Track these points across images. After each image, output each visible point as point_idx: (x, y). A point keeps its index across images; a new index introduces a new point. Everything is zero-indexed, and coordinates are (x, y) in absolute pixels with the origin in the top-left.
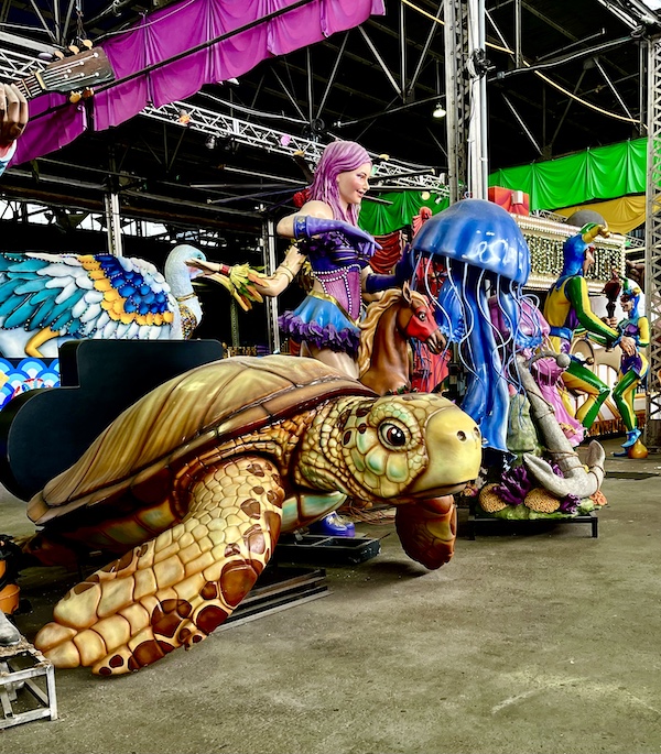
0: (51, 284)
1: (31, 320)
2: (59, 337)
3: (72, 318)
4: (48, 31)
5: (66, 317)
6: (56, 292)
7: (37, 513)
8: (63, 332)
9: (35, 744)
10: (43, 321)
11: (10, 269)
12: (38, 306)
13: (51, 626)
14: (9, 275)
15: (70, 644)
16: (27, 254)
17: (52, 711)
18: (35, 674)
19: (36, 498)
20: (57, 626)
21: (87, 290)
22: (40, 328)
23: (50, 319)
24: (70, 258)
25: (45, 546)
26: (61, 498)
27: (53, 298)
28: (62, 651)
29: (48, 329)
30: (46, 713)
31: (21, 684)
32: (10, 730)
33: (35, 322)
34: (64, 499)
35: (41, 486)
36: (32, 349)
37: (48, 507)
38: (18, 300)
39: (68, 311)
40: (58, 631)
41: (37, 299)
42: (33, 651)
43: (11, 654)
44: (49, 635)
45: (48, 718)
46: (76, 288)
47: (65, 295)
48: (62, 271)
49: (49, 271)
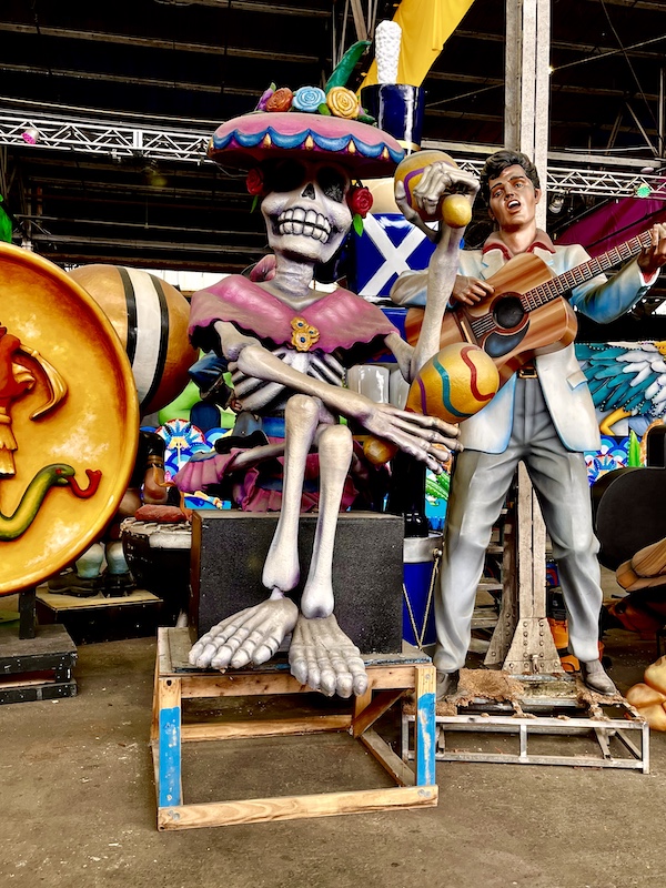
0: (628, 369)
1: (607, 401)
2: (630, 417)
3: (644, 399)
4: (651, 147)
5: (639, 399)
6: (631, 376)
7: (627, 580)
8: (634, 412)
9: (631, 790)
10: (617, 403)
11: (593, 357)
12: (613, 389)
13: (641, 687)
14: (592, 363)
15: (659, 708)
16: (610, 343)
17: (645, 765)
18: (632, 727)
19: (623, 567)
20: (648, 688)
21: (661, 373)
22: (614, 409)
23: (624, 401)
24: (647, 345)
25: (629, 612)
26: (652, 569)
27: (629, 381)
28: (651, 712)
29: (621, 410)
30: (639, 765)
31: (613, 733)
32: (608, 771)
33: (610, 403)
34: (654, 573)
35: (630, 555)
36: (605, 427)
37: (638, 577)
38: (598, 383)
39: (641, 393)
40: (648, 693)
41: (615, 382)
42: (628, 705)
43: (608, 702)
44: (639, 694)
45: (641, 771)
46: (650, 372)
47: (640, 378)
48: (640, 356)
49: (627, 357)
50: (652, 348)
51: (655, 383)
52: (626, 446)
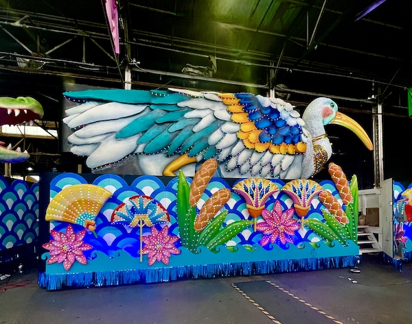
0: (190, 115)
1: (170, 146)
2: (196, 162)
3: (208, 145)
5: (202, 145)
8: (199, 158)
11: (153, 101)
21: (225, 122)
22: (179, 154)
23: (187, 146)
24: (211, 95)
27: (191, 126)
29: (186, 155)
36: (168, 172)
39: (204, 139)
46: (213, 119)
47: (202, 124)
48: (202, 104)
49: (190, 103)
50: (217, 98)
51: (219, 130)
52: (174, 187)
